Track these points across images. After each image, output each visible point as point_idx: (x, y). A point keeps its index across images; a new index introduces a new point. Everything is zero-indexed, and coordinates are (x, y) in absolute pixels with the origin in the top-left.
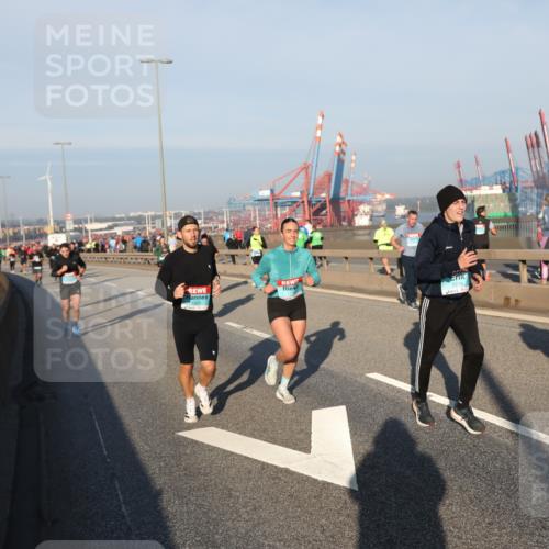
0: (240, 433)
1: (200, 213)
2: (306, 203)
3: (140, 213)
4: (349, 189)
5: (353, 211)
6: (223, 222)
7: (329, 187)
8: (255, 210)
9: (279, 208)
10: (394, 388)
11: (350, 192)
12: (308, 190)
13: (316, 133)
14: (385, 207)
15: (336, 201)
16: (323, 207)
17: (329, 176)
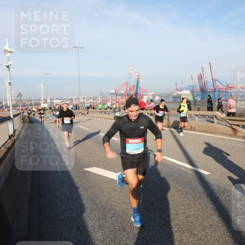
0: (104, 169)
1: (91, 98)
2: (126, 95)
6: (99, 101)
7: (134, 89)
8: (109, 97)
9: (117, 96)
11: (141, 92)
12: (127, 90)
13: (130, 72)
14: (152, 96)
15: (136, 94)
17: (134, 86)
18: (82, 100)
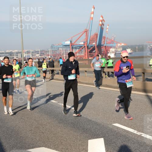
0: (56, 150)
1: (38, 51)
2: (86, 47)
3: (11, 51)
4: (106, 41)
5: (107, 51)
6: (49, 55)
7: (97, 40)
8: (63, 50)
9: (74, 49)
10: (125, 131)
11: (106, 43)
12: (87, 41)
13: (91, 15)
14: (121, 49)
15: (99, 46)
16: (94, 49)
17: (97, 35)
18: (25, 55)
